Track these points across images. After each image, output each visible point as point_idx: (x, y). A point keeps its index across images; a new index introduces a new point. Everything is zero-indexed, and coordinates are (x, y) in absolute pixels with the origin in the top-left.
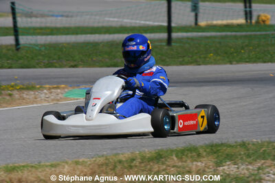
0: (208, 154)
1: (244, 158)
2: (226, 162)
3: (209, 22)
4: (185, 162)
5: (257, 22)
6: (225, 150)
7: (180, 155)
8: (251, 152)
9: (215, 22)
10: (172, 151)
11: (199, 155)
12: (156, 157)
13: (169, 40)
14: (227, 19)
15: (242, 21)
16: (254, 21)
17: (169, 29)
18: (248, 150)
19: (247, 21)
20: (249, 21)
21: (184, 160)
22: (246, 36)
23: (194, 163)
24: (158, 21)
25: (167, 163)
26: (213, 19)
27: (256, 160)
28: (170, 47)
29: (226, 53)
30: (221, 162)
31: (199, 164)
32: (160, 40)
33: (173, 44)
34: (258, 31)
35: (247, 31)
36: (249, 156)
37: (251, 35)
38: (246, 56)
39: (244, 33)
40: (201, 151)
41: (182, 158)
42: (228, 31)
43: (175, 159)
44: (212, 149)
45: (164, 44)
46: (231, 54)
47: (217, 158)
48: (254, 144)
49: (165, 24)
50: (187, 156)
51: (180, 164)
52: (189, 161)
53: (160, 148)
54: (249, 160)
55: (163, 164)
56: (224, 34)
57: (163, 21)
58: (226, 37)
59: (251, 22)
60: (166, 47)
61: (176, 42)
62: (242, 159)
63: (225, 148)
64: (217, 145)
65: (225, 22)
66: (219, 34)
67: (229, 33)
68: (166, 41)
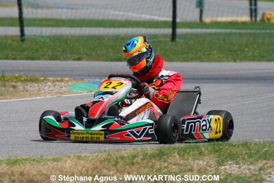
0: (210, 153)
1: (246, 157)
2: (227, 161)
3: (214, 19)
4: (188, 159)
5: (262, 20)
6: (227, 149)
7: (182, 153)
8: (253, 151)
9: (220, 19)
10: (174, 149)
11: (201, 153)
12: (158, 155)
13: (174, 36)
14: (232, 16)
15: (246, 18)
16: (258, 19)
17: (174, 25)
18: (250, 150)
19: (251, 19)
20: (254, 19)
21: (186, 157)
22: (251, 34)
23: (196, 162)
24: (163, 16)
25: (169, 160)
26: (217, 16)
27: (257, 161)
28: (174, 43)
29: (230, 51)
30: (223, 161)
31: (201, 162)
32: (164, 36)
33: (177, 40)
34: (263, 29)
35: (252, 29)
36: (250, 156)
37: (255, 34)
38: (250, 54)
39: (249, 31)
40: (203, 149)
41: (184, 156)
42: (233, 28)
43: (177, 156)
44: (214, 148)
45: (169, 39)
46: (235, 51)
47: (218, 157)
48: (256, 144)
49: (170, 19)
50: (188, 154)
51: (182, 162)
52: (190, 159)
54: (250, 160)
55: (165, 161)
56: (228, 31)
57: (167, 17)
58: (230, 34)
59: (256, 20)
60: (170, 43)
61: (180, 38)
62: (244, 158)
63: (227, 147)
65: (229, 19)
66: (223, 31)
67: (234, 31)
68: (170, 37)
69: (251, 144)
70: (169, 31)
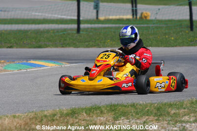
0: (108, 111)
1: (134, 114)
2: (121, 118)
3: (107, 17)
4: (93, 116)
5: (141, 18)
6: (120, 109)
7: (88, 112)
8: (138, 110)
9: (111, 17)
10: (83, 109)
11: (102, 112)
12: (71, 113)
13: (79, 29)
14: (120, 15)
15: (130, 17)
16: (138, 17)
17: (79, 22)
18: (136, 109)
19: (133, 17)
20: (135, 17)
21: (91, 115)
23: (99, 118)
24: (71, 16)
25: (79, 117)
26: (109, 15)
27: (142, 117)
28: (79, 35)
30: (117, 117)
31: (102, 118)
32: (72, 30)
33: (81, 32)
34: (142, 24)
35: (134, 24)
36: (137, 113)
40: (103, 109)
41: (89, 114)
42: (120, 24)
43: (85, 114)
44: (111, 108)
45: (75, 32)
47: (114, 114)
48: (140, 105)
49: (76, 18)
50: (93, 112)
51: (88, 118)
52: (94, 116)
53: (74, 107)
54: (137, 116)
55: (76, 118)
56: (117, 25)
57: (74, 16)
59: (136, 18)
60: (76, 35)
61: (83, 31)
62: (132, 115)
63: (120, 107)
64: (114, 106)
65: (118, 17)
66: (114, 25)
68: (76, 30)
69: (137, 105)
70: (75, 26)
